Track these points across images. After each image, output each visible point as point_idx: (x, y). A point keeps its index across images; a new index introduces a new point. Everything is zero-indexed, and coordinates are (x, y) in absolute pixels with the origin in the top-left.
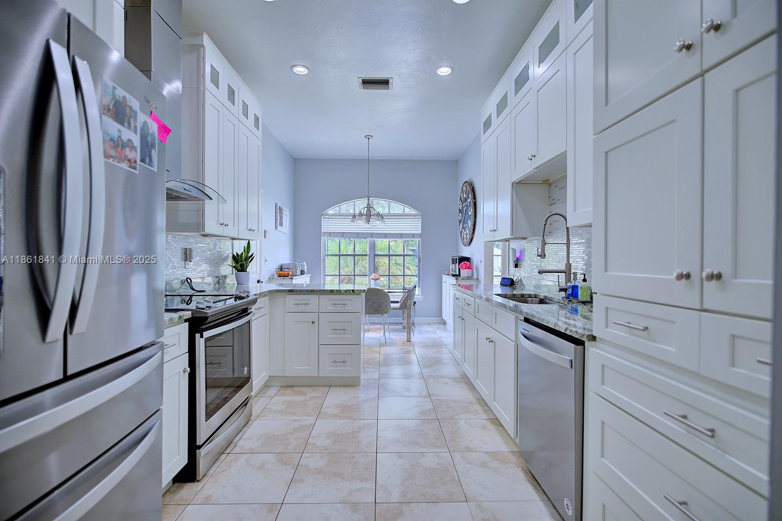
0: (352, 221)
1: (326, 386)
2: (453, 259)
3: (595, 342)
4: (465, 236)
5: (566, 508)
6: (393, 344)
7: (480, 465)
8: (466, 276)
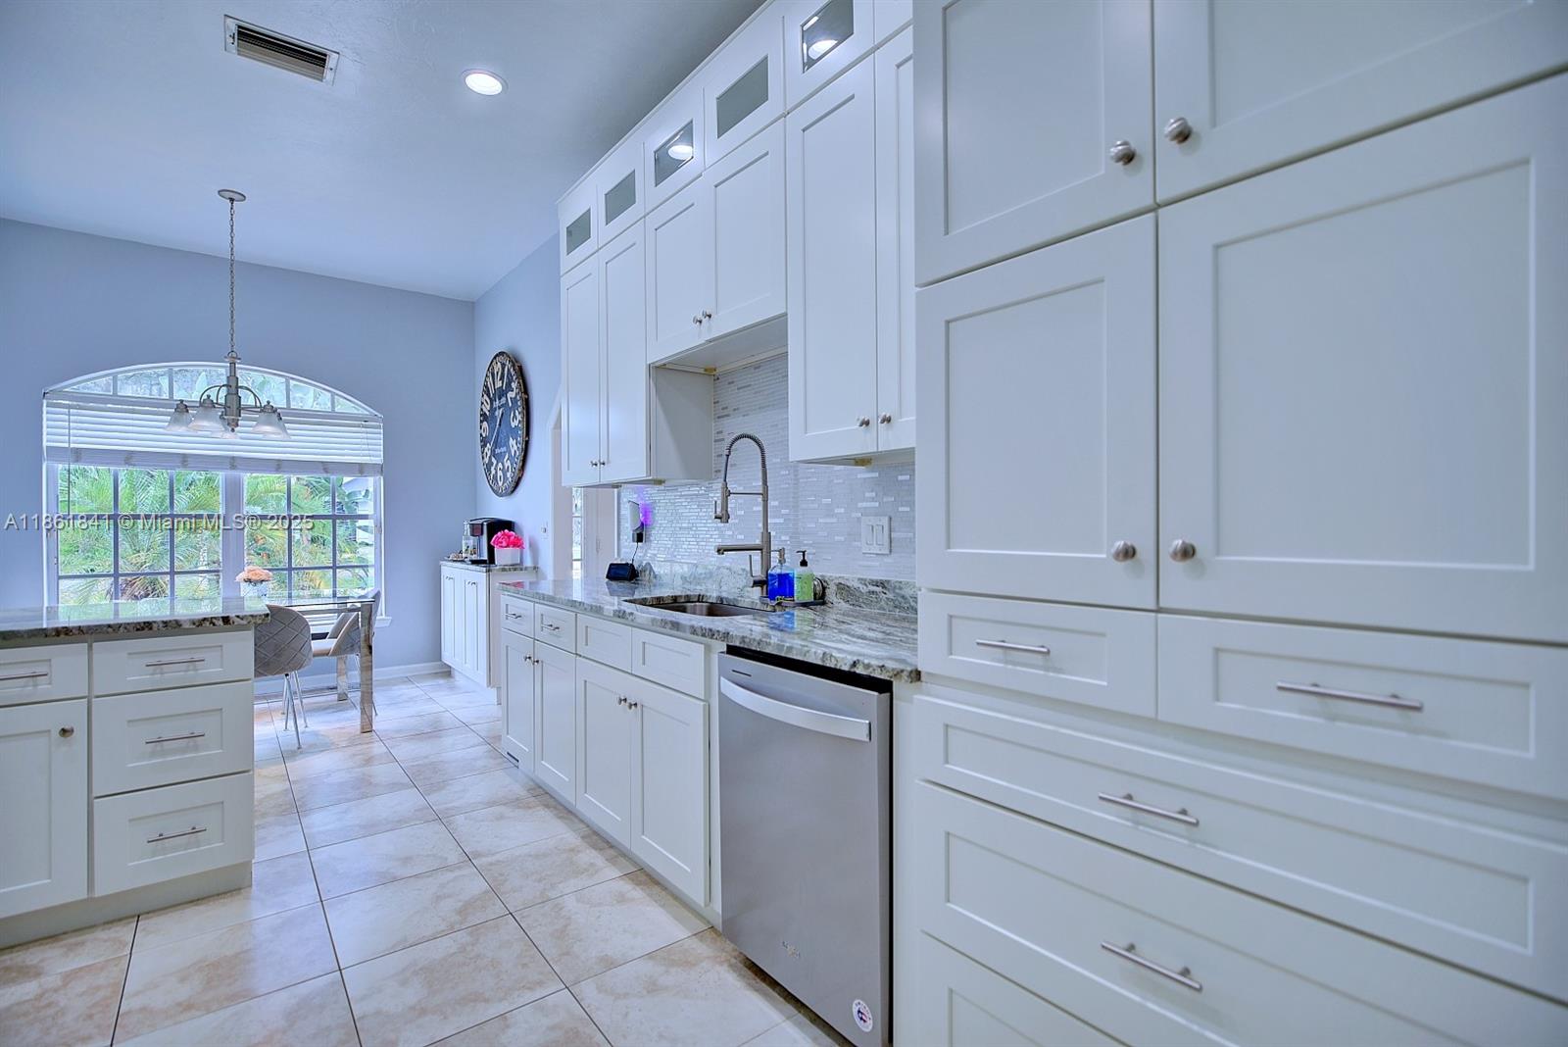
0: (175, 421)
1: (127, 918)
2: (473, 526)
3: (919, 683)
4: (500, 473)
5: (857, 1020)
6: (322, 746)
7: (645, 992)
8: (510, 563)
